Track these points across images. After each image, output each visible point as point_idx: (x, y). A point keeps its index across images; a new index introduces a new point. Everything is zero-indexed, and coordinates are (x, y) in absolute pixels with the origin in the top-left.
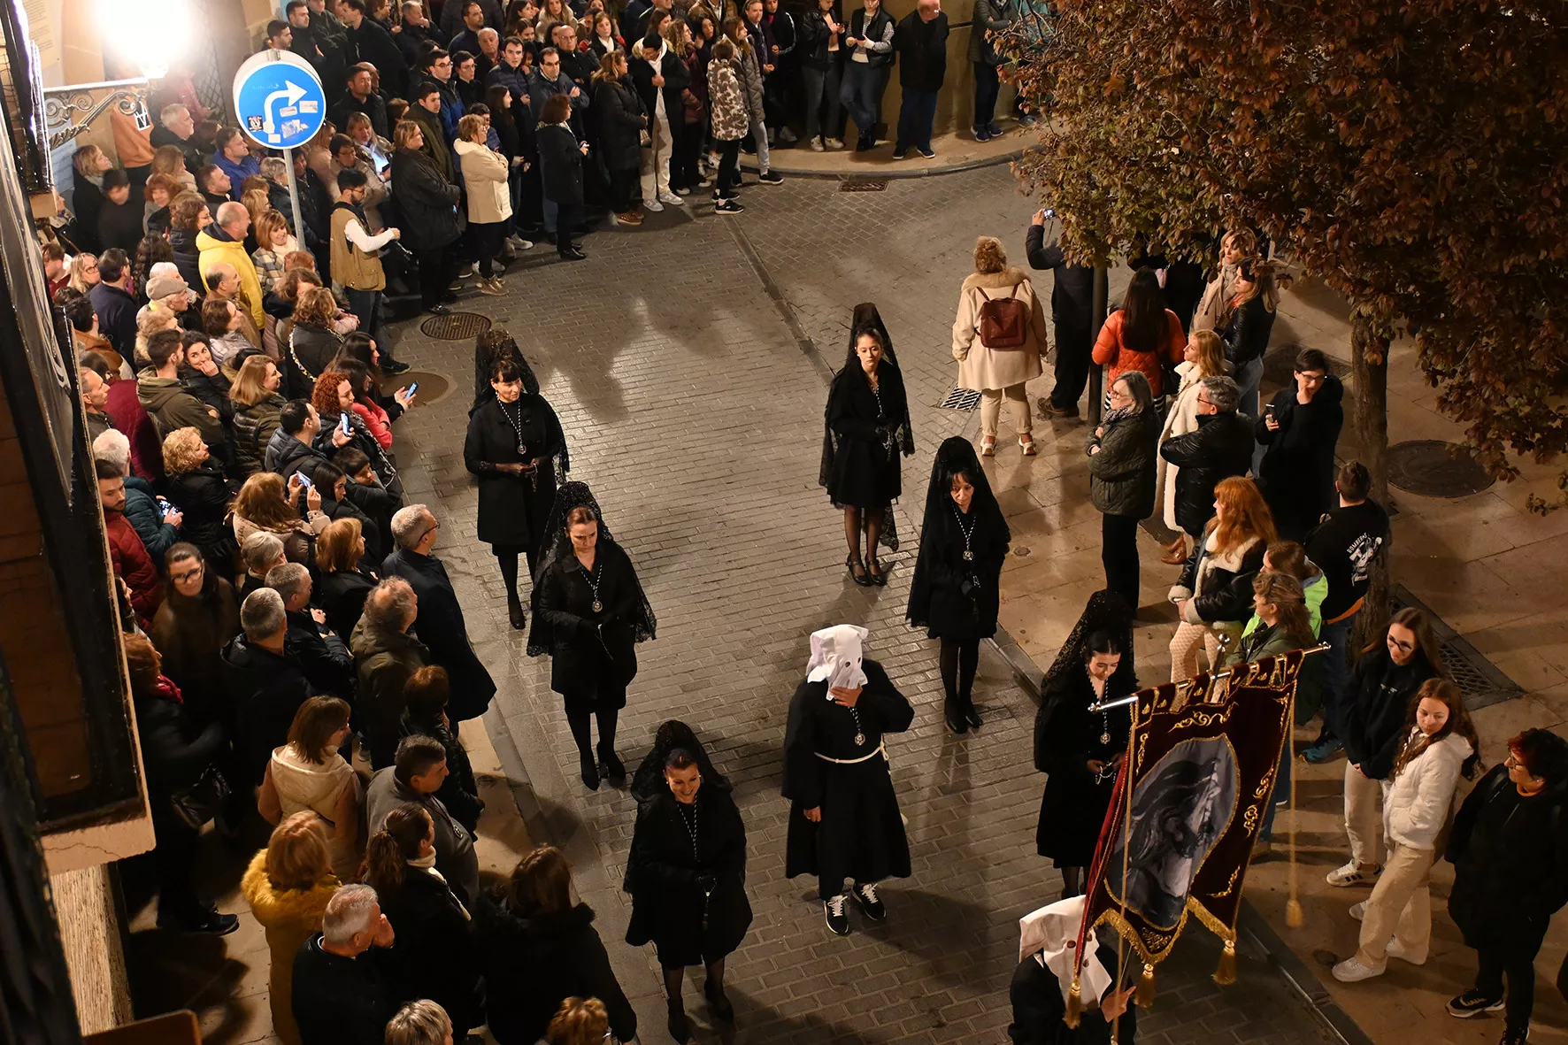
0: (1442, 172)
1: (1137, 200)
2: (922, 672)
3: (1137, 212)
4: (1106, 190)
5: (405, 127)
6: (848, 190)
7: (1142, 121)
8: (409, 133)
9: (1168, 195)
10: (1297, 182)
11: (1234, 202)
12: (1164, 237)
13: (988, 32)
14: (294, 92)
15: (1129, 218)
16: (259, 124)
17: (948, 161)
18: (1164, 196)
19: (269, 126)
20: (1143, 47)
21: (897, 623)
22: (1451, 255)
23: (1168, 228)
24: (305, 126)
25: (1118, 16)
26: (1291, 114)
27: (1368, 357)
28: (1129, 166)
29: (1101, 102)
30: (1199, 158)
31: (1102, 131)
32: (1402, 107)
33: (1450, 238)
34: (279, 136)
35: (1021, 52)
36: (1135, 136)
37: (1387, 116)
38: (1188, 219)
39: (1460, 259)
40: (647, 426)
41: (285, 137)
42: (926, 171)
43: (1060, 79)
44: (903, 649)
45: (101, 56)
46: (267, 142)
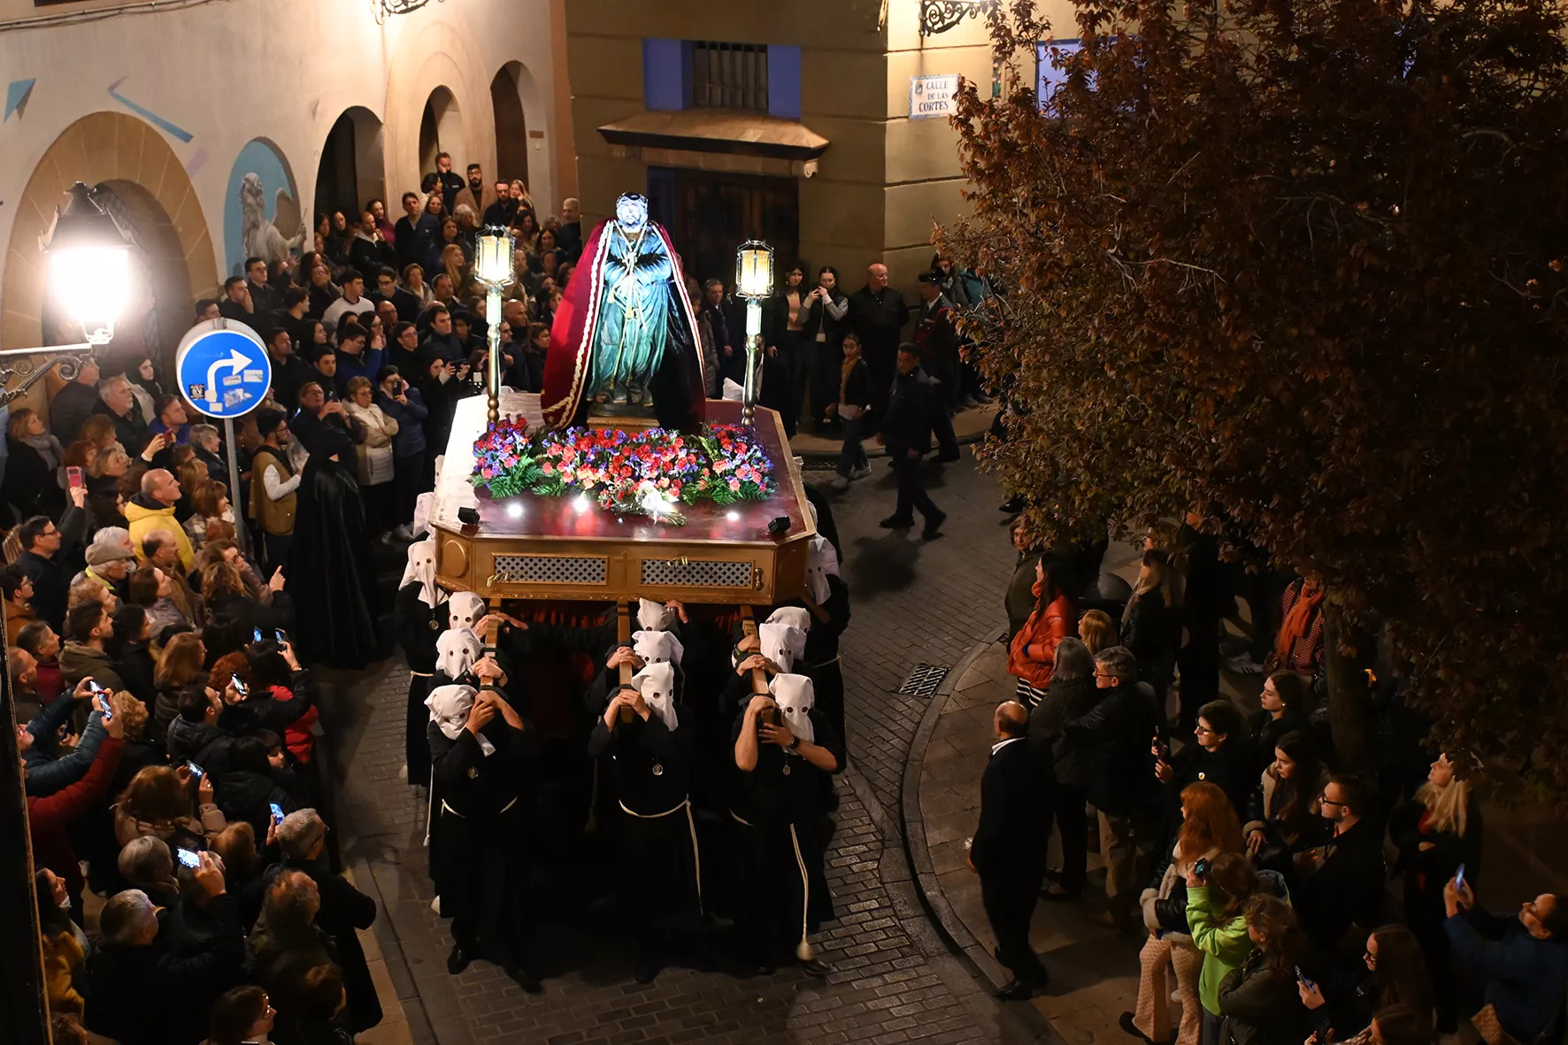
1: (1101, 483)
4: (1070, 471)
7: (1107, 404)
9: (1134, 478)
10: (1264, 468)
11: (1201, 487)
14: (239, 361)
16: (200, 392)
18: (1129, 479)
19: (211, 394)
20: (1108, 332)
21: (853, 921)
24: (248, 395)
25: (1082, 303)
26: (1257, 400)
27: (1343, 649)
28: (1094, 448)
29: (1063, 385)
30: (1165, 442)
31: (1066, 413)
32: (1364, 394)
33: (1419, 531)
34: (221, 405)
35: (983, 333)
36: (1100, 419)
38: (1154, 503)
41: (227, 405)
43: (1024, 361)
44: (860, 950)
45: (40, 321)
46: (207, 410)
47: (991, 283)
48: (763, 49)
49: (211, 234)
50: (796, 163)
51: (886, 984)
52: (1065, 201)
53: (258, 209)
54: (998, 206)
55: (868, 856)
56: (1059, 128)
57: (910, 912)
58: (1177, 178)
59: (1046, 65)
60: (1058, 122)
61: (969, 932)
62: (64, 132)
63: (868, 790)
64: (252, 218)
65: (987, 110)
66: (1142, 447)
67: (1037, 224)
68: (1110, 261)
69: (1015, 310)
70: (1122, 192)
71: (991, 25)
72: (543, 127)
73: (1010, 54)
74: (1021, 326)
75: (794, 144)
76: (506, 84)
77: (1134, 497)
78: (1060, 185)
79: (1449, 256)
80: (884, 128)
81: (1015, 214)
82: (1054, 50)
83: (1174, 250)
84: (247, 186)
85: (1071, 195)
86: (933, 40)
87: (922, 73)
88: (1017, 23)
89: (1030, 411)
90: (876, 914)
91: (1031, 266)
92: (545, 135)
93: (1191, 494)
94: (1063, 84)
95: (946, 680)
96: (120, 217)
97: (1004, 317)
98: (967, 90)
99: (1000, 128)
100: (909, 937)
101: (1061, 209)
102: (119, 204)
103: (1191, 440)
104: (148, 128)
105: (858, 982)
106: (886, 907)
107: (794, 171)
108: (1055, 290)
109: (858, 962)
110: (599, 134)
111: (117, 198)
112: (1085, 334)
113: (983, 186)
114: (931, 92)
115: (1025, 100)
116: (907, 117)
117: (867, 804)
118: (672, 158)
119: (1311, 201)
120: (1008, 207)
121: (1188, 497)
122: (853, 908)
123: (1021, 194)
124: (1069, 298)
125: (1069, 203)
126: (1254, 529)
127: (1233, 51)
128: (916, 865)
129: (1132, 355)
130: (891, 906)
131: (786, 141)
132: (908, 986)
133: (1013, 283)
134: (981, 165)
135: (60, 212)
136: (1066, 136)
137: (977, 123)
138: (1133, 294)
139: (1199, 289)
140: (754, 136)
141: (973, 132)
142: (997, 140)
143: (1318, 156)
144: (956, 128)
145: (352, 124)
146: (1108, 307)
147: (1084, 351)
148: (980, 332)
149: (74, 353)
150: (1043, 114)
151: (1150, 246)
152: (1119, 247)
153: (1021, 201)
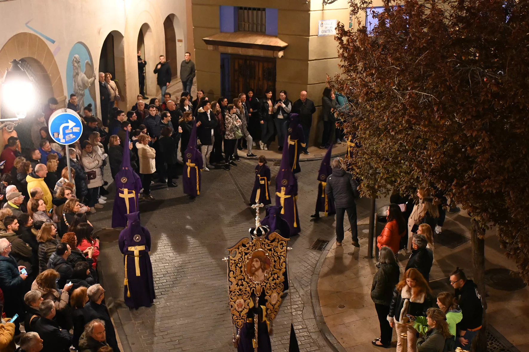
0: (506, 166)
1: (388, 173)
3: (388, 178)
4: (376, 169)
5: (113, 137)
6: (277, 166)
7: (391, 144)
8: (115, 140)
9: (401, 172)
10: (450, 169)
11: (426, 176)
13: (332, 109)
14: (71, 124)
15: (385, 179)
16: (57, 135)
17: (315, 156)
18: (398, 172)
19: (61, 136)
20: (392, 117)
22: (510, 198)
23: (400, 184)
24: (74, 137)
25: (382, 106)
26: (448, 144)
27: (480, 237)
28: (385, 160)
29: (374, 136)
30: (413, 159)
31: (375, 147)
32: (490, 142)
33: (511, 192)
34: (64, 140)
35: (345, 117)
36: (388, 150)
37: (485, 145)
38: (408, 182)
39: (514, 200)
40: (198, 253)
41: (67, 140)
42: (306, 159)
43: (360, 128)
47: (348, 98)
48: (264, 10)
49: (61, 77)
50: (275, 52)
52: (377, 69)
53: (79, 68)
54: (351, 70)
55: (298, 309)
56: (375, 41)
57: (314, 330)
58: (419, 60)
59: (370, 17)
60: (375, 39)
61: (335, 338)
62: (10, 39)
63: (299, 285)
64: (76, 71)
65: (348, 34)
66: (404, 160)
67: (366, 77)
68: (393, 91)
69: (357, 109)
70: (399, 65)
71: (350, 2)
72: (182, 38)
73: (357, 13)
74: (359, 114)
75: (275, 45)
76: (169, 22)
77: (400, 179)
78: (375, 62)
79: (522, 89)
80: (308, 39)
82: (373, 12)
83: (418, 87)
84: (75, 59)
85: (379, 66)
86: (327, 6)
87: (323, 19)
88: (360, 1)
90: (301, 331)
91: (363, 92)
92: (183, 41)
93: (422, 178)
94: (377, 25)
95: (328, 245)
96: (29, 71)
97: (353, 111)
98: (340, 26)
99: (353, 41)
100: (313, 339)
101: (375, 72)
102: (28, 66)
103: (423, 158)
104: (39, 38)
107: (275, 56)
108: (372, 101)
110: (203, 41)
111: (28, 63)
112: (383, 118)
113: (346, 62)
114: (326, 26)
115: (363, 31)
116: (317, 35)
117: (298, 290)
118: (230, 50)
119: (470, 69)
120: (355, 70)
123: (360, 65)
124: (377, 105)
125: (378, 70)
126: (446, 192)
127: (441, 12)
128: (316, 313)
129: (400, 126)
130: (306, 328)
131: (272, 44)
133: (356, 98)
134: (346, 55)
135: (7, 70)
136: (377, 43)
137: (345, 39)
138: (402, 103)
139: (427, 102)
140: (260, 42)
141: (343, 43)
142: (352, 46)
143: (473, 52)
144: (337, 41)
145: (113, 37)
146: (392, 108)
147: (383, 124)
148: (343, 117)
149: (12, 121)
150: (369, 36)
151: (409, 86)
152: (397, 86)
153: (360, 68)
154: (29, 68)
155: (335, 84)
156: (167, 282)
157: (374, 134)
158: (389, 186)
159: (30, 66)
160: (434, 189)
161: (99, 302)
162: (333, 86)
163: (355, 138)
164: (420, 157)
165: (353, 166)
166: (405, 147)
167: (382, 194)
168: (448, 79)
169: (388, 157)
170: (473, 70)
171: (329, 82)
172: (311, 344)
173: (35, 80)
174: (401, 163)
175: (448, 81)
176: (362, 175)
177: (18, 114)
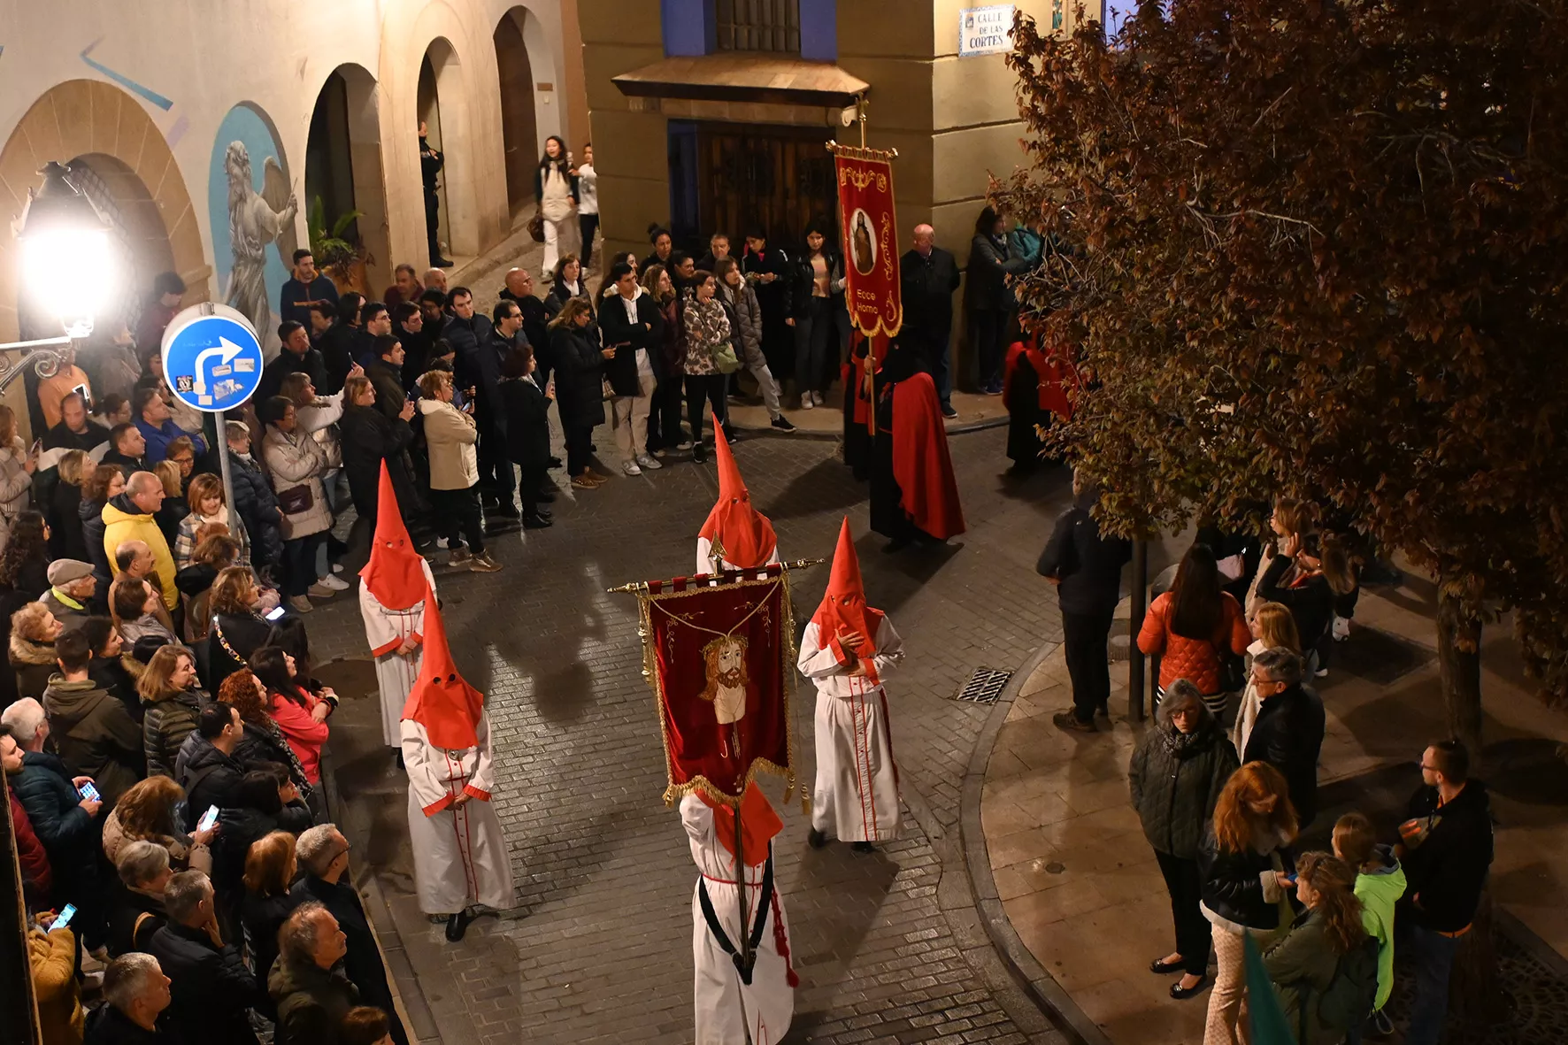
0: (1535, 431)
1: (1183, 463)
2: (941, 1012)
3: (1183, 478)
4: (1147, 451)
5: (354, 383)
7: (1188, 376)
8: (360, 390)
9: (1219, 458)
10: (1369, 444)
11: (1296, 467)
12: (1214, 507)
13: (1008, 276)
14: (229, 349)
15: (1174, 483)
16: (188, 384)
18: (1214, 459)
19: (200, 387)
20: (1188, 295)
21: (910, 952)
22: (1551, 526)
23: (1219, 496)
24: (239, 386)
25: (1158, 262)
26: (1359, 368)
27: (1461, 644)
28: (1174, 425)
29: (1138, 354)
30: (1254, 417)
31: (1140, 387)
32: (1487, 357)
33: (1552, 509)
34: (211, 397)
35: (1046, 299)
36: (1180, 392)
37: (1470, 368)
38: (1243, 486)
39: (1561, 530)
40: (619, 721)
41: (217, 398)
43: (1092, 330)
44: (918, 983)
45: (15, 310)
46: (196, 403)
49: (195, 208)
50: (832, 109)
51: (947, 1020)
52: (1137, 148)
53: (246, 181)
54: (1061, 155)
55: (926, 880)
56: (1130, 65)
57: (973, 942)
58: (1264, 117)
60: (1129, 59)
61: (1040, 965)
62: (37, 102)
63: (924, 808)
64: (239, 190)
65: (1048, 47)
66: (1228, 422)
67: (1106, 174)
68: (1189, 214)
69: (1082, 272)
70: (1204, 136)
72: (551, 78)
74: (1089, 289)
75: (830, 90)
76: (510, 34)
77: (1220, 479)
78: (1131, 129)
80: (930, 67)
81: (1080, 164)
83: (1263, 200)
84: (233, 155)
85: (1145, 141)
87: (972, 4)
89: (1101, 385)
90: (935, 944)
91: (1099, 222)
92: (555, 88)
93: (1285, 474)
94: (1134, 17)
95: (1009, 685)
96: (98, 194)
97: (1070, 280)
98: (1024, 24)
99: (1065, 67)
100: (972, 969)
101: (1133, 158)
102: (95, 178)
103: (1286, 415)
104: (124, 94)
105: (916, 1019)
106: (946, 937)
107: (831, 118)
108: (1127, 249)
109: (915, 997)
110: (614, 85)
112: (1163, 296)
113: (1045, 133)
114: (983, 25)
115: (1091, 34)
116: (957, 55)
117: (923, 823)
118: (695, 109)
119: (1421, 138)
120: (1073, 155)
121: (1280, 478)
122: (910, 937)
123: (1088, 139)
124: (1144, 257)
125: (1143, 151)
126: (1358, 515)
128: (978, 889)
129: (1215, 321)
130: (952, 935)
131: (821, 87)
132: (972, 1023)
133: (1079, 241)
134: (1042, 109)
135: (32, 194)
136: (1137, 73)
137: (1037, 62)
138: (1217, 251)
139: (1292, 244)
140: (786, 81)
141: (1033, 72)
142: (1060, 80)
143: (1427, 87)
144: (1014, 68)
145: (343, 83)
146: (1188, 267)
147: (1161, 316)
148: (1042, 298)
149: (53, 347)
150: (1111, 49)
151: (1234, 196)
152: (1200, 199)
153: (1088, 148)
154: (97, 187)
155: (1013, 200)
156: (530, 810)
157: (1136, 346)
158: (1185, 503)
159: (100, 178)
160: (1321, 507)
161: (332, 878)
162: (1009, 207)
163: (1080, 360)
164: (1277, 409)
165: (1076, 444)
166: (1233, 382)
167: (1166, 526)
168: (1352, 172)
169: (1179, 415)
170: (1428, 140)
171: (995, 196)
172: (966, 982)
173: (114, 219)
174: (1220, 432)
175: (1352, 181)
176: (1104, 472)
177: (70, 326)
